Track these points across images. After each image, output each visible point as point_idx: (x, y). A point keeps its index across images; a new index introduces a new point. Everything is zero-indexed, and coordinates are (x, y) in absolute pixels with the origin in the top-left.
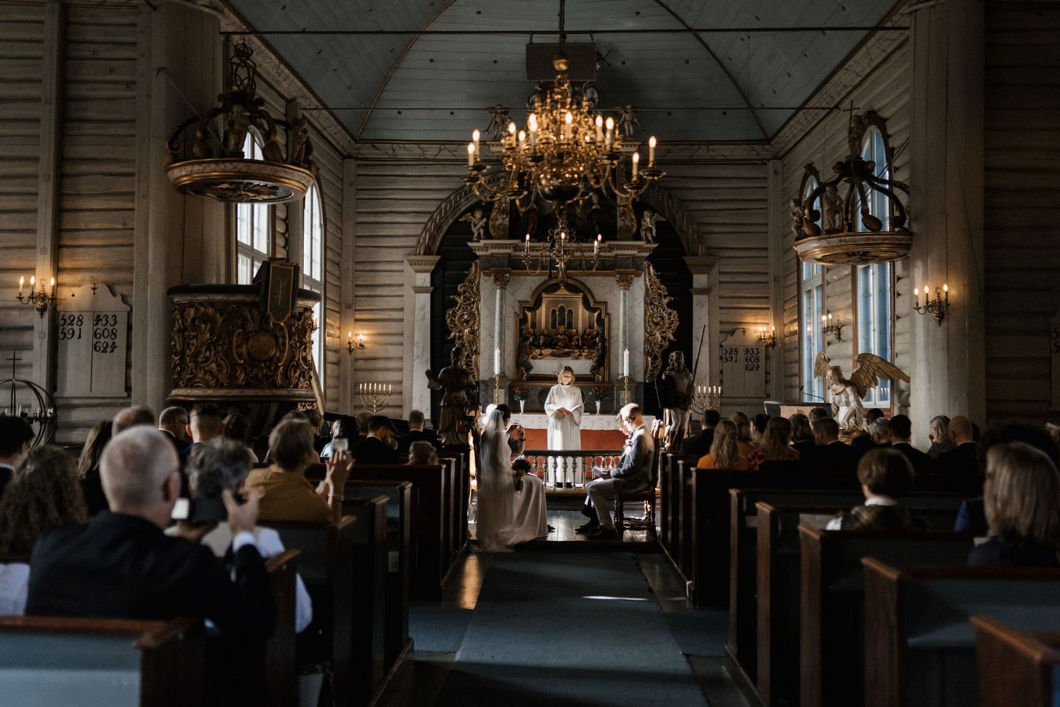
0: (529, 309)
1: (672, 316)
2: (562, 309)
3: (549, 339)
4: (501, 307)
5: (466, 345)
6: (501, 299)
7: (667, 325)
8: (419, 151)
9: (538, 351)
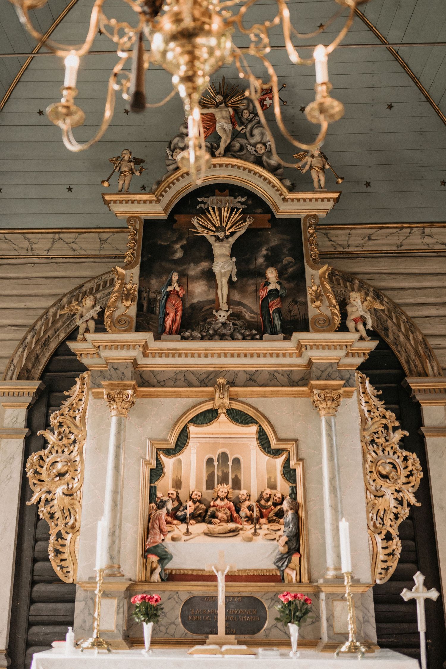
0: (169, 452)
1: (410, 462)
2: (223, 457)
3: (203, 506)
4: (118, 447)
5: (58, 515)
6: (118, 432)
7: (404, 480)
8: (26, 244)
9: (183, 527)
